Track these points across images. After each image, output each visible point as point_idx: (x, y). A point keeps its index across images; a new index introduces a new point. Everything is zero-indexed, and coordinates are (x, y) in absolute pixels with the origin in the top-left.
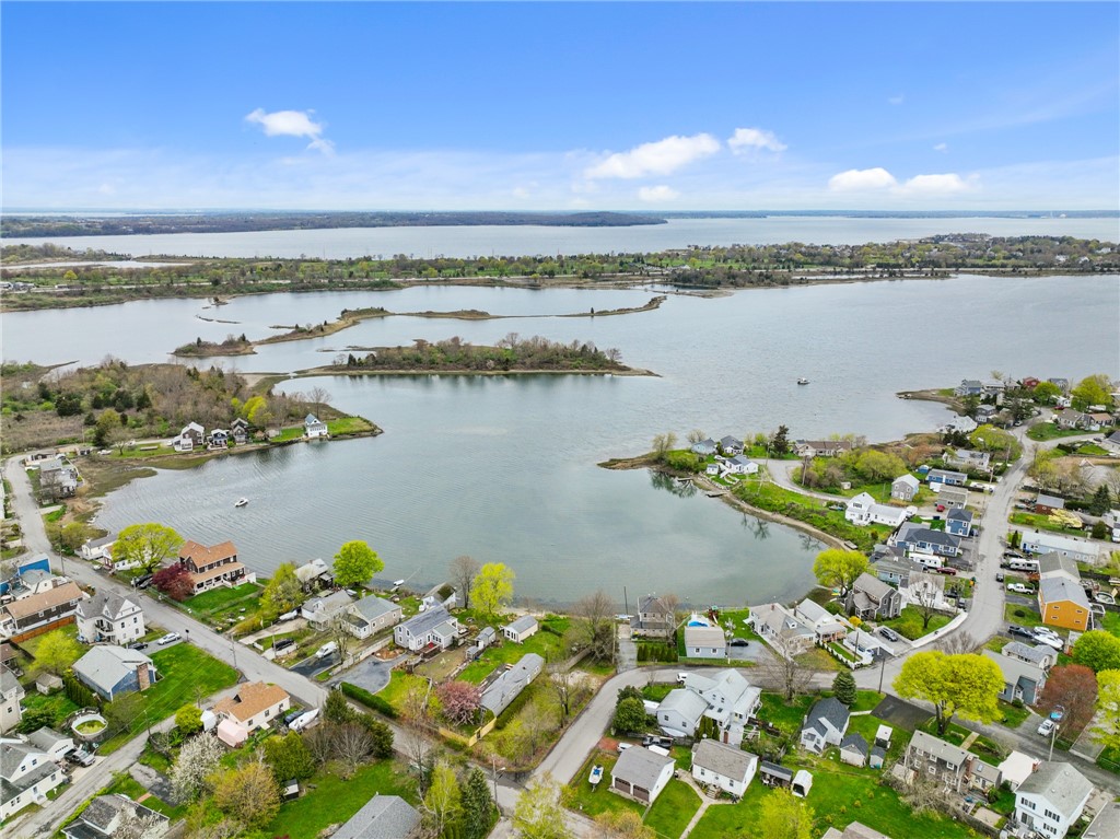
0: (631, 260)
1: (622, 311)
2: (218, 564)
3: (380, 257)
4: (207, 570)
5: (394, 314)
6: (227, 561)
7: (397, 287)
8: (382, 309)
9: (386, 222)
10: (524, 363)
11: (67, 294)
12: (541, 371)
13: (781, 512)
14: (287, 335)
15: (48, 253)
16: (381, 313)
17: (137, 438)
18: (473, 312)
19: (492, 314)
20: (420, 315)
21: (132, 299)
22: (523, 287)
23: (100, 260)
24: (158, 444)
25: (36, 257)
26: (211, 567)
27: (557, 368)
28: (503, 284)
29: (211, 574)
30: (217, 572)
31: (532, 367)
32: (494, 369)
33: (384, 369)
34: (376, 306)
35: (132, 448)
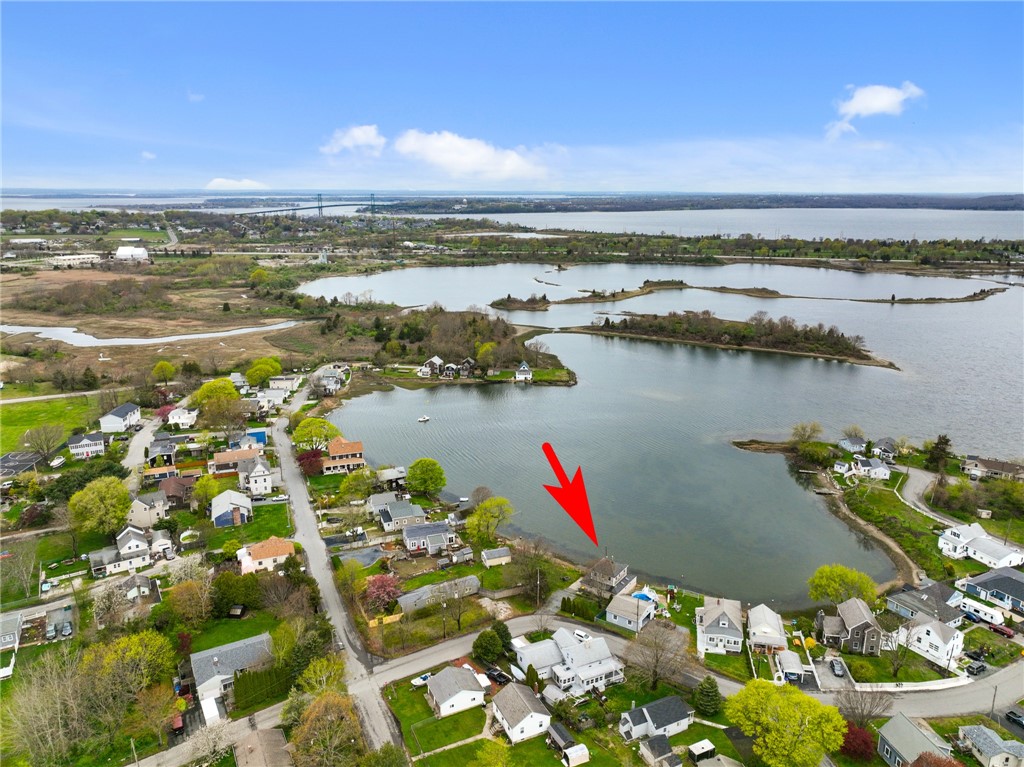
0: (1001, 247)
1: (931, 301)
2: (347, 456)
3: (729, 236)
4: (337, 459)
5: (692, 287)
6: (354, 455)
7: (720, 263)
8: (682, 282)
9: (772, 204)
10: (759, 341)
11: (464, 256)
12: (774, 350)
13: (876, 524)
14: (584, 298)
15: (483, 225)
16: (680, 285)
17: (401, 363)
18: (764, 290)
19: (782, 293)
20: (715, 289)
21: (504, 262)
22: (847, 269)
23: (512, 231)
24: (412, 369)
25: (472, 228)
26: (341, 457)
27: (791, 349)
28: (828, 266)
29: (338, 463)
30: (344, 462)
31: (767, 346)
32: (728, 343)
33: (631, 333)
34: (677, 279)
35: (394, 370)
